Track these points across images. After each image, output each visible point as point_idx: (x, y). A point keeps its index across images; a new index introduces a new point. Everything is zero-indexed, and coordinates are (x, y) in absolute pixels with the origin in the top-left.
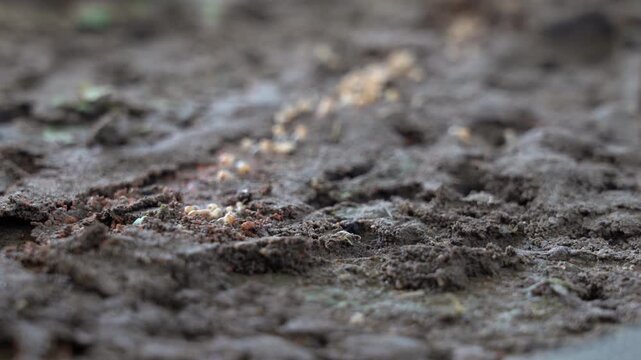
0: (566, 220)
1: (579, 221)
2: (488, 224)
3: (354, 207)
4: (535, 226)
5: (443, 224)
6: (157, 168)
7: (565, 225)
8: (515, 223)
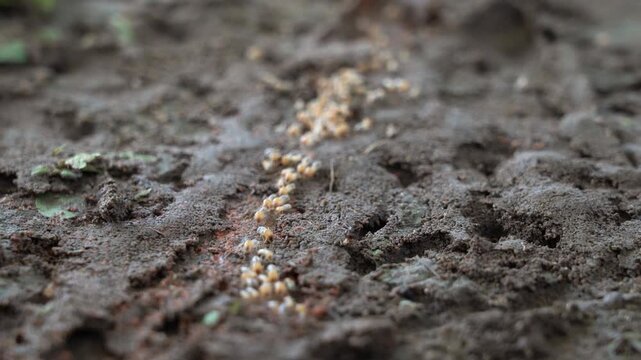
0: (602, 260)
1: (614, 259)
2: (535, 275)
3: (395, 267)
4: (578, 271)
5: (490, 279)
6: (180, 243)
7: (602, 265)
8: (557, 270)
